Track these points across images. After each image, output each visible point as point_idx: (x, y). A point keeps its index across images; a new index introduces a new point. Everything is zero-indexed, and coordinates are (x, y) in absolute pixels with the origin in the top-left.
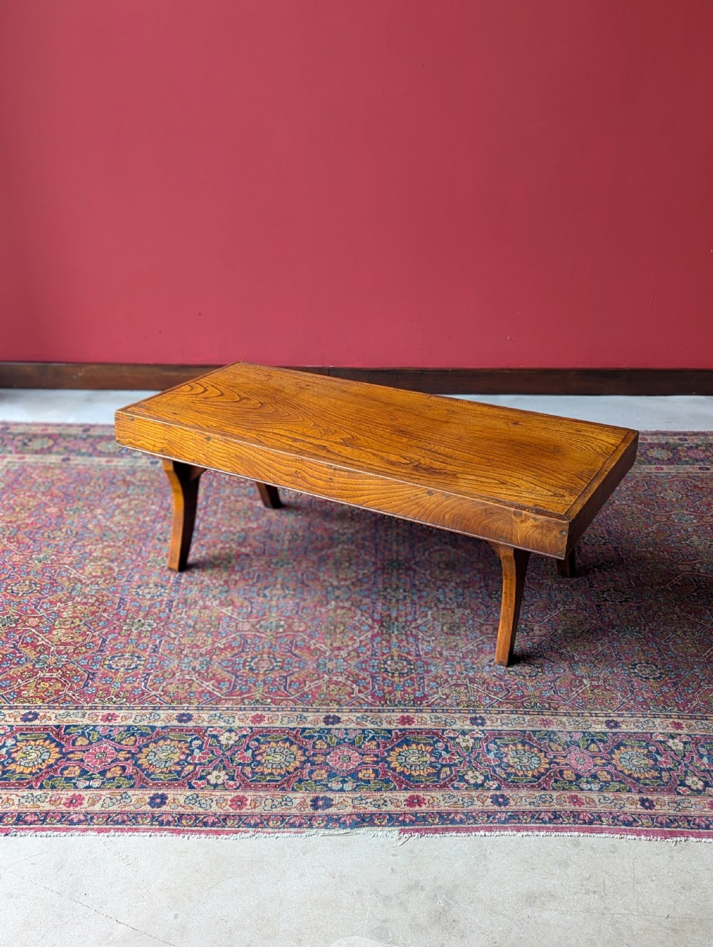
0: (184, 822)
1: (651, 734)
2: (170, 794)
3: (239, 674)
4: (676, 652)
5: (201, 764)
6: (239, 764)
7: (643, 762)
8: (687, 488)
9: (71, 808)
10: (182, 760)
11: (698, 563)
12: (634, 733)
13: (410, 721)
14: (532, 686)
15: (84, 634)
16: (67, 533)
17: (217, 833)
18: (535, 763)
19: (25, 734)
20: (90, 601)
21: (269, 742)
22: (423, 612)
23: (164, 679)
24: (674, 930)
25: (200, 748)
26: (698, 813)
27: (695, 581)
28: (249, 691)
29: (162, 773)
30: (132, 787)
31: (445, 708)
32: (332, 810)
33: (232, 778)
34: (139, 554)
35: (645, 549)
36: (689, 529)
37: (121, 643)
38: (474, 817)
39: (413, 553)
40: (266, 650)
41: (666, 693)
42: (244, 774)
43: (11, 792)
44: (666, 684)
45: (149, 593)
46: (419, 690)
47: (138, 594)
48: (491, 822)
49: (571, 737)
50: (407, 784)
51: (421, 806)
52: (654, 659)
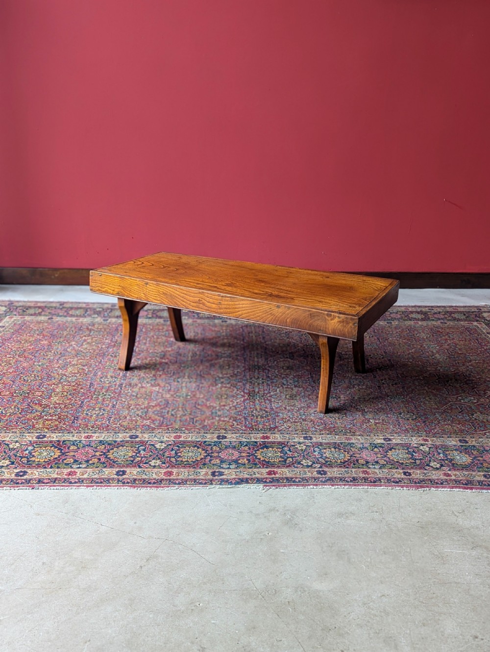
0: (137, 482)
1: (410, 444)
2: (128, 470)
3: (165, 417)
4: (425, 407)
5: (145, 457)
6: (168, 457)
7: (405, 456)
8: (433, 332)
9: (70, 477)
10: (133, 455)
11: (439, 367)
12: (400, 443)
13: (268, 438)
14: (340, 423)
15: (70, 399)
16: (55, 353)
17: (157, 487)
18: (343, 456)
19: (39, 444)
20: (72, 384)
21: (185, 447)
22: (274, 389)
23: (120, 420)
24: (422, 527)
25: (144, 450)
26: (437, 478)
27: (437, 375)
28: (172, 425)
29: (122, 461)
30: (105, 467)
31: (289, 432)
32: (224, 477)
33: (164, 463)
34: (100, 363)
35: (407, 360)
36: (434, 351)
37: (93, 403)
38: (307, 480)
39: (267, 362)
40: (181, 406)
41: (419, 426)
42: (171, 462)
43: (34, 470)
44: (419, 422)
45: (108, 381)
46: (273, 424)
47: (101, 381)
48: (316, 482)
49: (363, 445)
50: (267, 465)
51: (275, 475)
52: (413, 411)
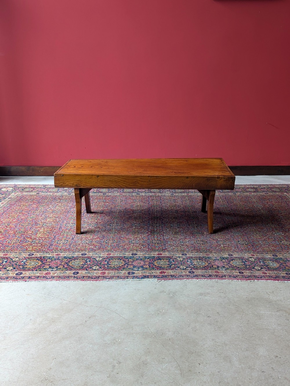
0: (85, 278)
1: (244, 257)
2: (80, 272)
3: (102, 244)
4: (253, 238)
6: (103, 265)
7: (241, 263)
8: (260, 198)
9: (47, 275)
10: (83, 264)
12: (238, 257)
13: (161, 254)
14: (203, 246)
15: (48, 235)
16: (40, 211)
17: (96, 280)
18: (204, 264)
19: (29, 259)
20: (49, 227)
21: (113, 260)
22: (166, 229)
23: (76, 245)
24: (249, 301)
25: (89, 261)
26: (258, 275)
28: (106, 248)
29: (77, 267)
30: (67, 270)
31: (173, 251)
32: (135, 275)
33: (101, 268)
34: (66, 216)
35: (244, 213)
36: (260, 208)
37: (61, 237)
38: (182, 276)
39: (162, 215)
40: (111, 238)
41: (249, 248)
42: (105, 267)
43: (26, 272)
44: (250, 246)
45: (70, 225)
46: (164, 247)
47: (66, 226)
48: (188, 277)
49: (216, 258)
50: (160, 269)
51: (165, 274)
52: (246, 240)
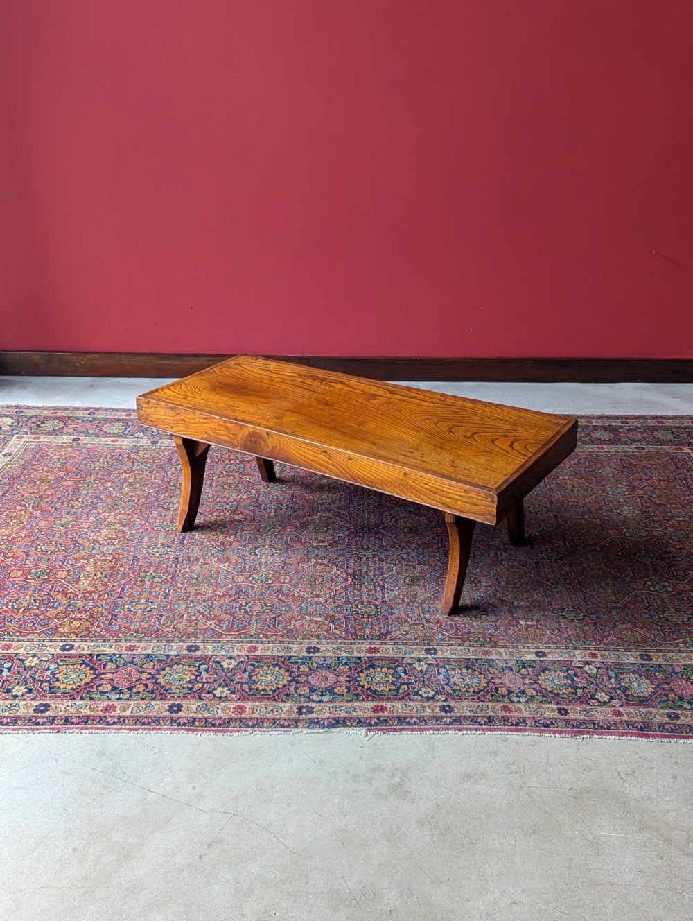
0: (196, 723)
1: (571, 661)
2: (185, 703)
3: (236, 615)
4: (598, 599)
5: (207, 682)
6: (239, 683)
7: (563, 682)
8: (623, 466)
9: (107, 714)
10: (192, 680)
11: (625, 528)
12: (558, 661)
13: (376, 650)
14: (477, 625)
15: (106, 584)
16: (83, 503)
17: (223, 731)
18: (476, 682)
19: (64, 660)
20: (108, 558)
21: (262, 667)
22: (389, 567)
23: (175, 619)
24: (575, 798)
25: (206, 671)
26: (602, 718)
27: (621, 543)
28: (245, 628)
29: (177, 688)
30: (154, 699)
31: (405, 641)
32: (313, 715)
33: (233, 692)
34: (147, 520)
35: (581, 517)
36: (621, 500)
37: (137, 591)
38: (425, 721)
39: (382, 519)
40: (258, 597)
41: (587, 631)
42: (243, 690)
43: (58, 702)
44: (587, 624)
45: (158, 552)
46: (384, 628)
47: (148, 552)
48: (438, 725)
49: (506, 664)
50: (373, 697)
51: (383, 713)
52: (580, 605)
